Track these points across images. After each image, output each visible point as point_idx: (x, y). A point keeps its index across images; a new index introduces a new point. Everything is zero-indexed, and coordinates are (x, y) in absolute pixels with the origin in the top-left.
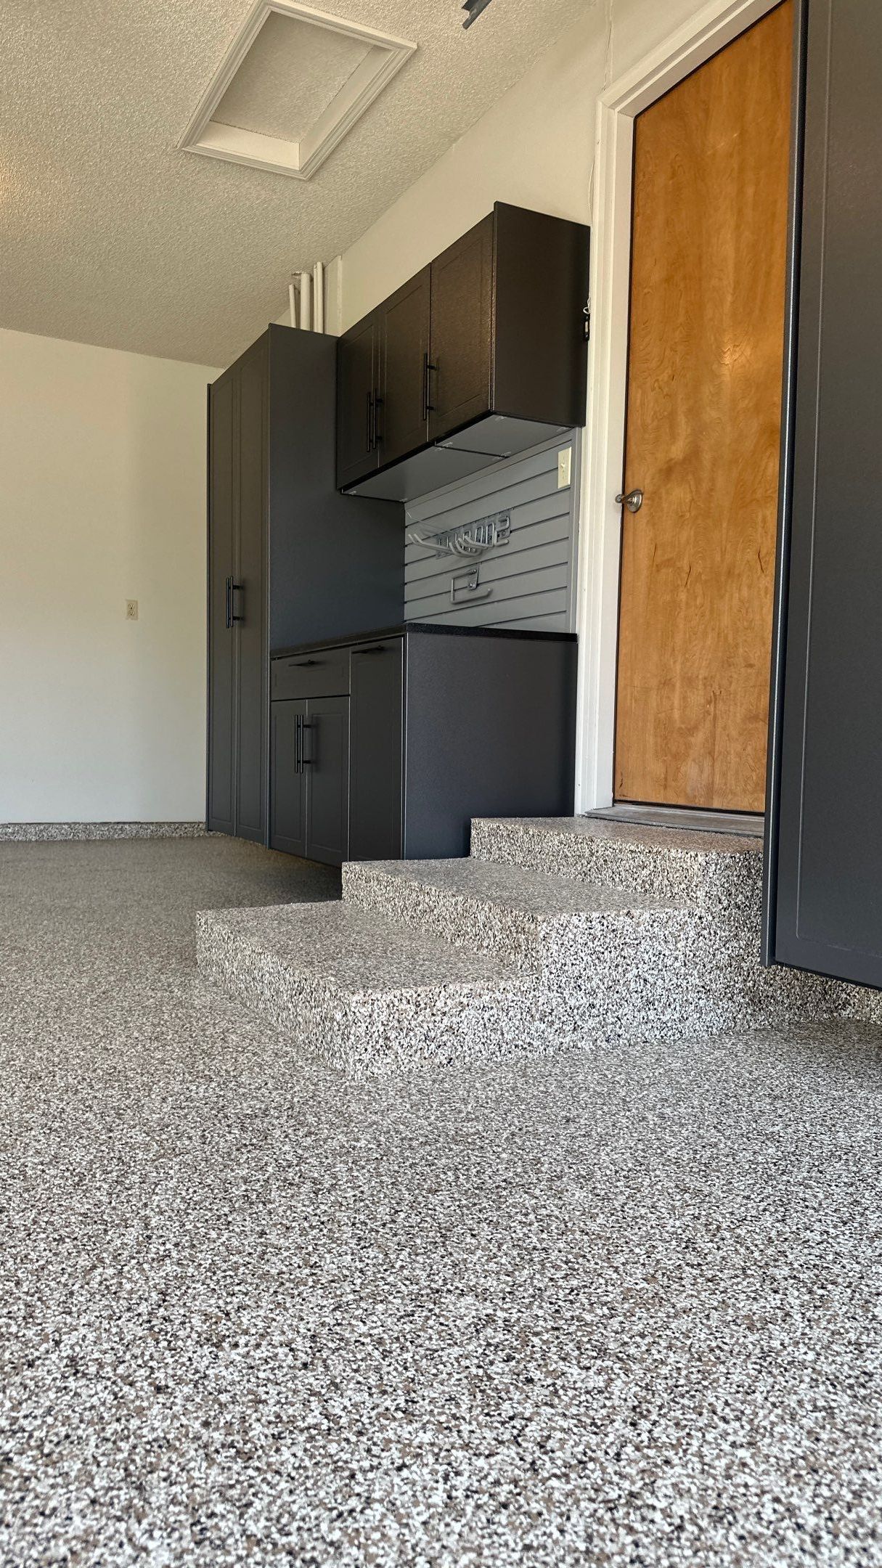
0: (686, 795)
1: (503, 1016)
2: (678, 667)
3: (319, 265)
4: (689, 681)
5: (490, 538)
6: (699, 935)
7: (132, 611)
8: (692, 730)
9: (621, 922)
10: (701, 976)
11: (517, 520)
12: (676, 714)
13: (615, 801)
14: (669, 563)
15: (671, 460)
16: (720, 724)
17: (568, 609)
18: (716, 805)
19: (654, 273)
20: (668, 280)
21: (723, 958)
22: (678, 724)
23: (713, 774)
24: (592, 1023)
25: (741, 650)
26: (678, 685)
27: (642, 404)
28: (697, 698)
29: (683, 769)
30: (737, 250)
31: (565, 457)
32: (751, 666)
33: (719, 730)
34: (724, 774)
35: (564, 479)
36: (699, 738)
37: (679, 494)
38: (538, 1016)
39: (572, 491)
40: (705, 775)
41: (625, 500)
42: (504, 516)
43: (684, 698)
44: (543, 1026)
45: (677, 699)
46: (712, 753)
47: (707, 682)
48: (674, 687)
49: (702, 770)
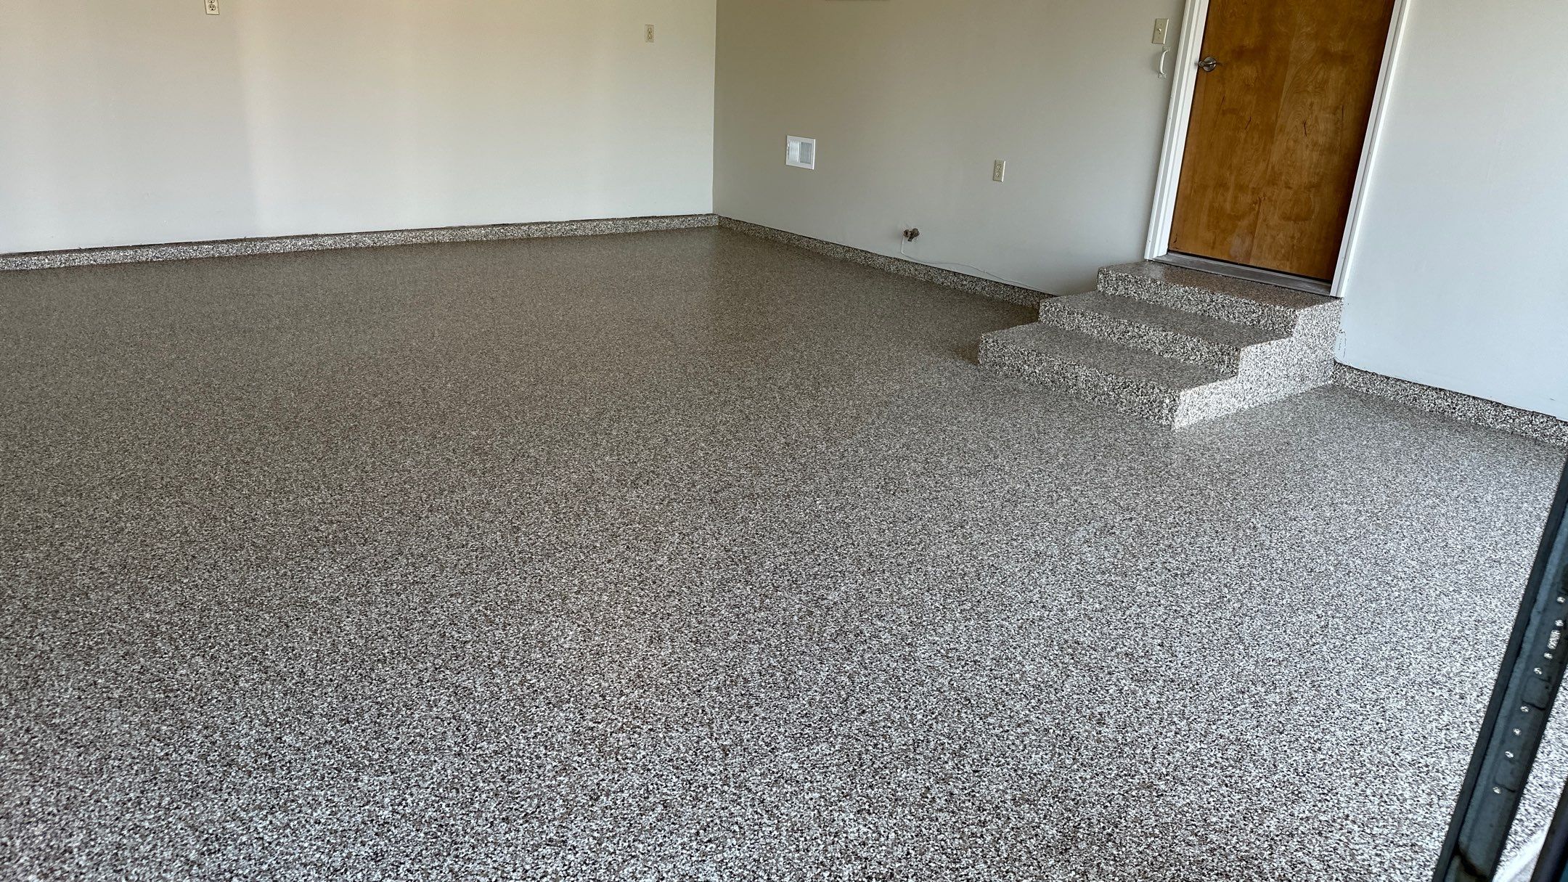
0: (1228, 255)
2: (1233, 178)
4: (1241, 188)
8: (1239, 218)
9: (1267, 347)
12: (1228, 206)
13: (1168, 251)
14: (1234, 111)
15: (1243, 46)
16: (1261, 216)
18: (1251, 264)
22: (1228, 212)
23: (1252, 246)
24: (1250, 396)
25: (1283, 178)
26: (1231, 189)
28: (1246, 199)
29: (1228, 239)
32: (1290, 188)
33: (1261, 221)
34: (1260, 246)
36: (1244, 223)
37: (1247, 70)
38: (1234, 395)
40: (1247, 244)
41: (1201, 64)
43: (1236, 197)
45: (1229, 195)
46: (1252, 233)
47: (1255, 191)
48: (1228, 189)
49: (1243, 242)
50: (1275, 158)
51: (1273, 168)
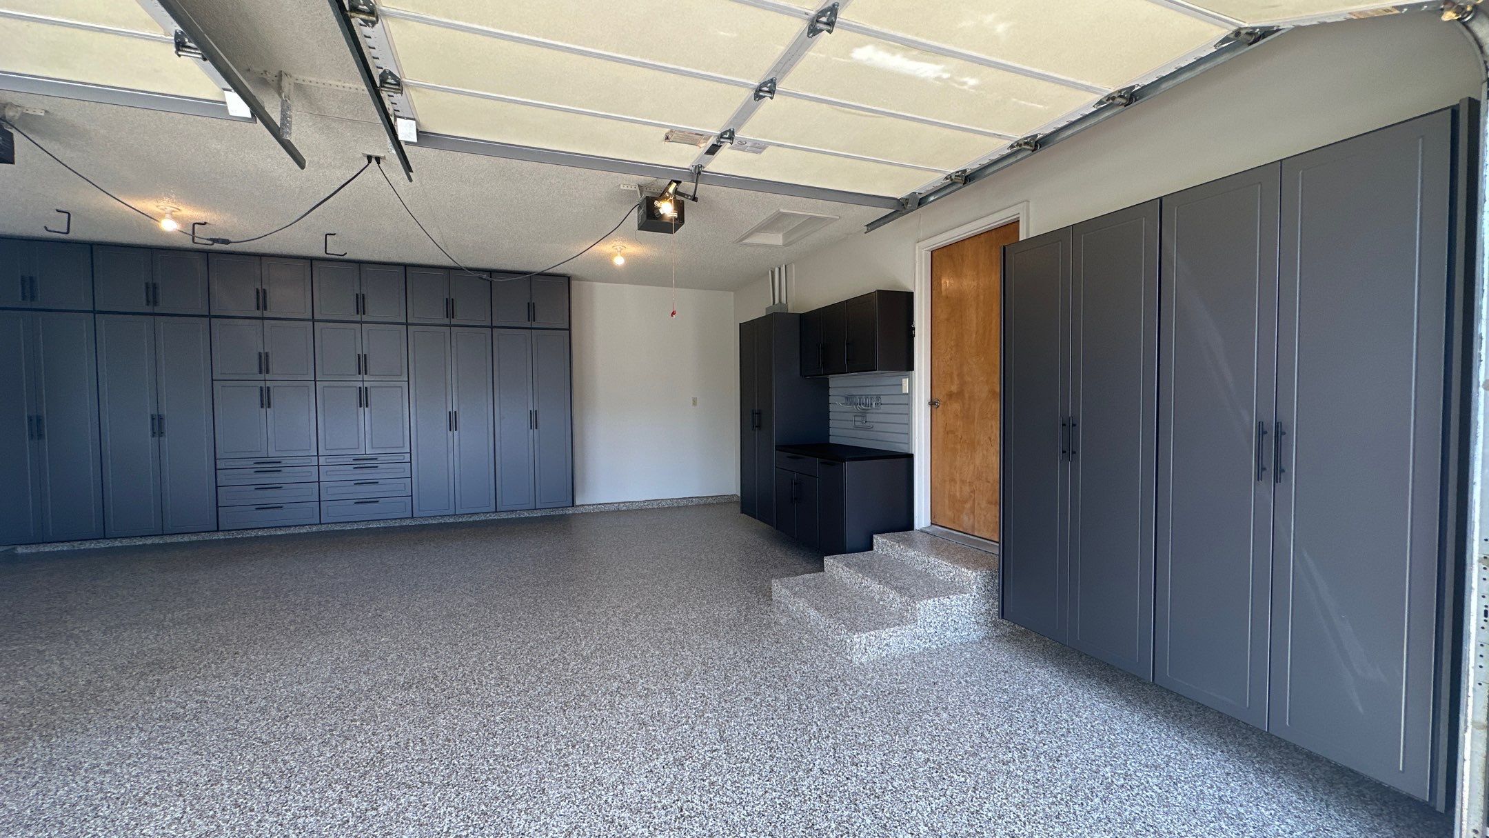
0: (964, 528)
1: (904, 638)
2: (958, 475)
3: (784, 266)
4: (963, 482)
5: (871, 404)
6: (974, 603)
7: (695, 403)
8: (965, 502)
9: (946, 601)
10: (975, 618)
11: (883, 400)
12: (958, 494)
13: (932, 524)
14: (952, 432)
15: (951, 391)
16: (976, 502)
17: (909, 442)
18: (976, 534)
19: (942, 315)
20: (948, 320)
21: (983, 610)
22: (958, 498)
23: (974, 521)
24: (936, 638)
25: (984, 475)
26: (958, 483)
27: (938, 366)
28: (967, 489)
29: (961, 517)
30: (977, 318)
31: (905, 381)
32: (989, 482)
33: (976, 505)
34: (979, 522)
35: (906, 390)
36: (968, 506)
37: (956, 406)
38: (916, 637)
39: (909, 395)
40: (971, 520)
41: (932, 403)
42: (878, 397)
43: (961, 488)
44: (919, 641)
45: (958, 488)
46: (973, 513)
47: (971, 484)
48: (956, 483)
49: (969, 519)
50: (978, 462)
51: (978, 469)
